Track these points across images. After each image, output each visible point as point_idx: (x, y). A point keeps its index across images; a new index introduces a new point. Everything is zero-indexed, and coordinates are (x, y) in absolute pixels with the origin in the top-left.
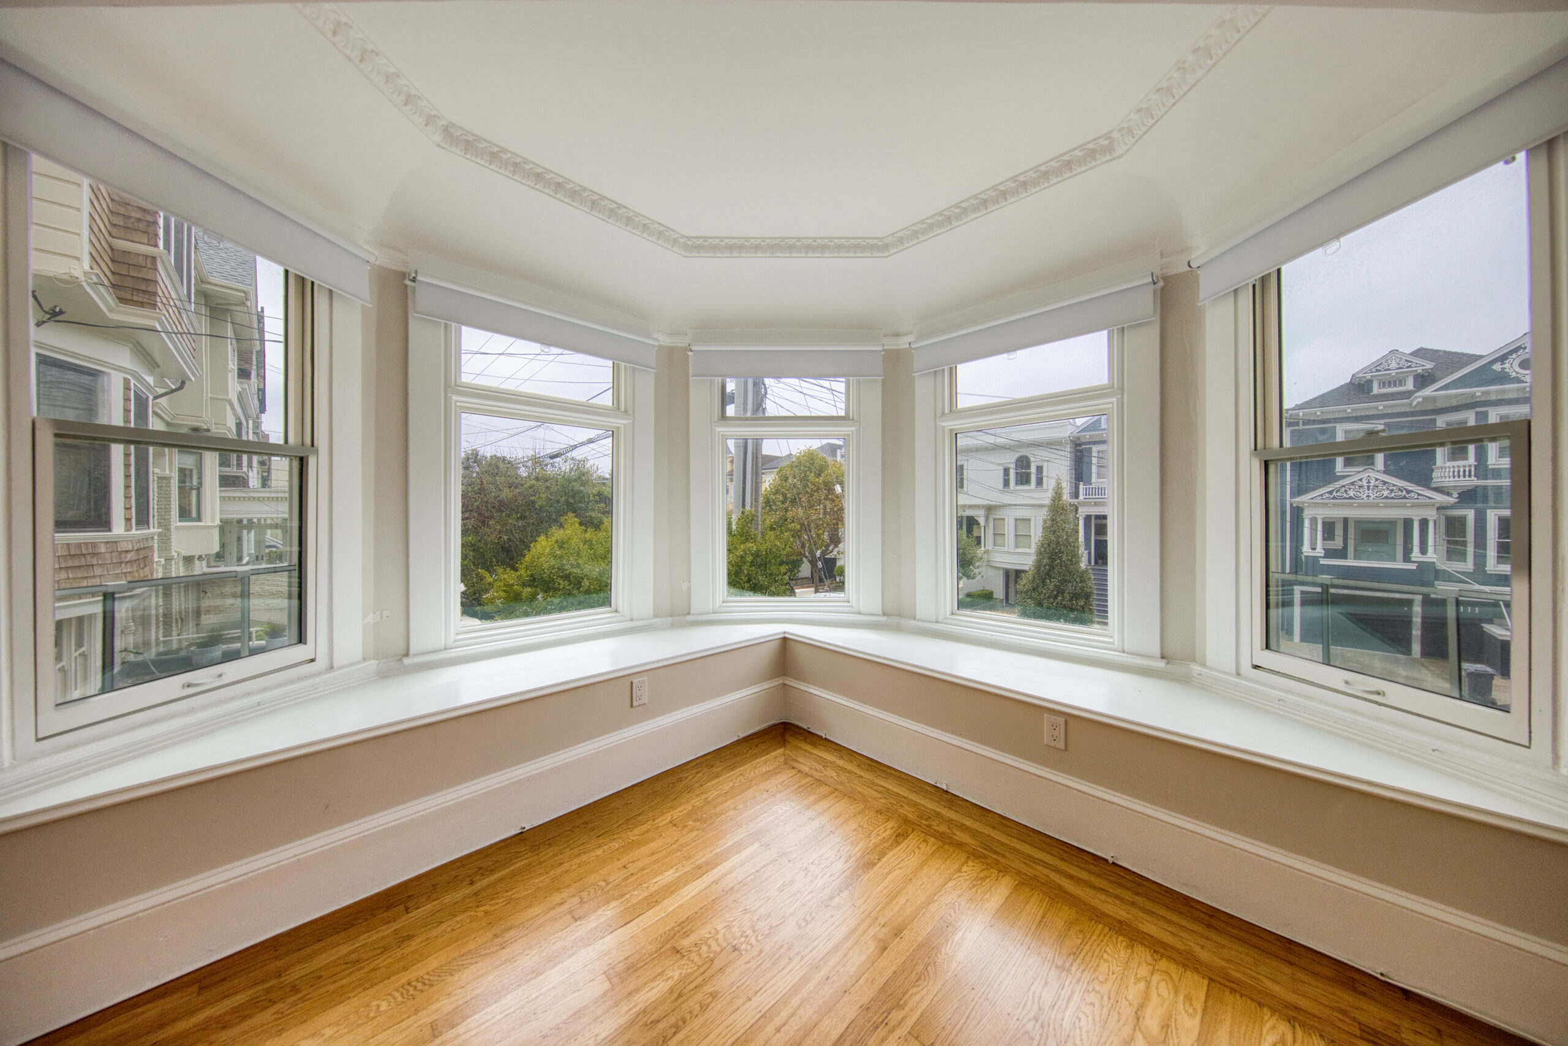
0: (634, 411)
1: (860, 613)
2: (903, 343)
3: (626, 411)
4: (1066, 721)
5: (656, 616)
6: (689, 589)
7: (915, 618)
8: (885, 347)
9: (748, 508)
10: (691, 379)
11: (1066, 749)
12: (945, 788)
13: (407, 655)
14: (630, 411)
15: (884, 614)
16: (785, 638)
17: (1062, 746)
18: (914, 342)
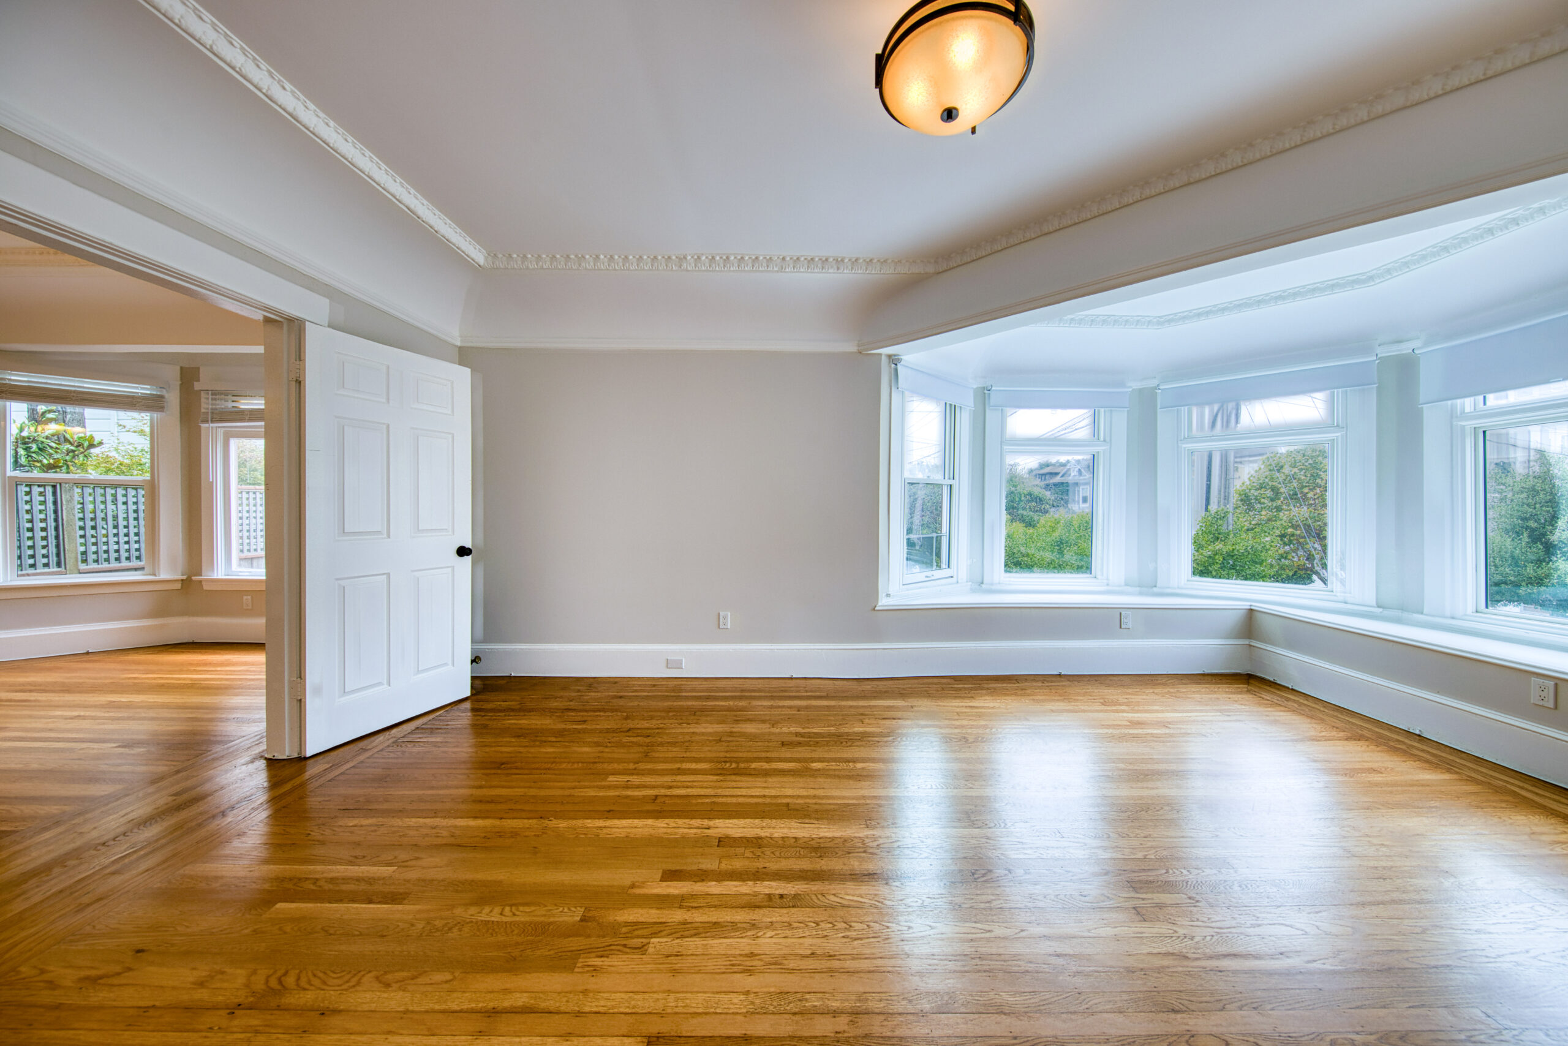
0: (1111, 440)
1: (1346, 603)
2: (1405, 348)
3: (1104, 441)
4: (1556, 685)
5: (1126, 585)
6: (1156, 568)
7: (1422, 613)
8: (1379, 356)
9: (1213, 507)
10: (1159, 410)
11: (1556, 707)
12: (1417, 732)
13: (982, 583)
14: (1108, 439)
15: (1379, 607)
16: (1251, 610)
17: (1551, 704)
18: (1419, 348)
